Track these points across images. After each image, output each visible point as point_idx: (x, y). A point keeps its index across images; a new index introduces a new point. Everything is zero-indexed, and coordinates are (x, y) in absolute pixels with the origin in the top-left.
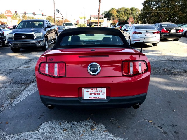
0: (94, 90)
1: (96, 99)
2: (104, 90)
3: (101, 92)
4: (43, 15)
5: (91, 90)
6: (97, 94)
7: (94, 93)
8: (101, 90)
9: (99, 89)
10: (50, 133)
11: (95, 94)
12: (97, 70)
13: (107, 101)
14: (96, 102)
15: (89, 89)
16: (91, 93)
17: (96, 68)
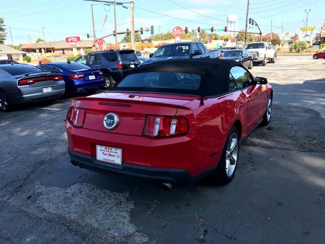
0: (108, 149)
1: (109, 162)
2: (119, 152)
3: (115, 154)
4: (226, 30)
5: (106, 149)
6: (111, 155)
7: (108, 153)
8: (116, 151)
9: (113, 150)
10: (66, 193)
11: (110, 155)
12: (113, 122)
13: (121, 168)
14: (109, 165)
15: (103, 148)
16: (105, 153)
17: (112, 121)
